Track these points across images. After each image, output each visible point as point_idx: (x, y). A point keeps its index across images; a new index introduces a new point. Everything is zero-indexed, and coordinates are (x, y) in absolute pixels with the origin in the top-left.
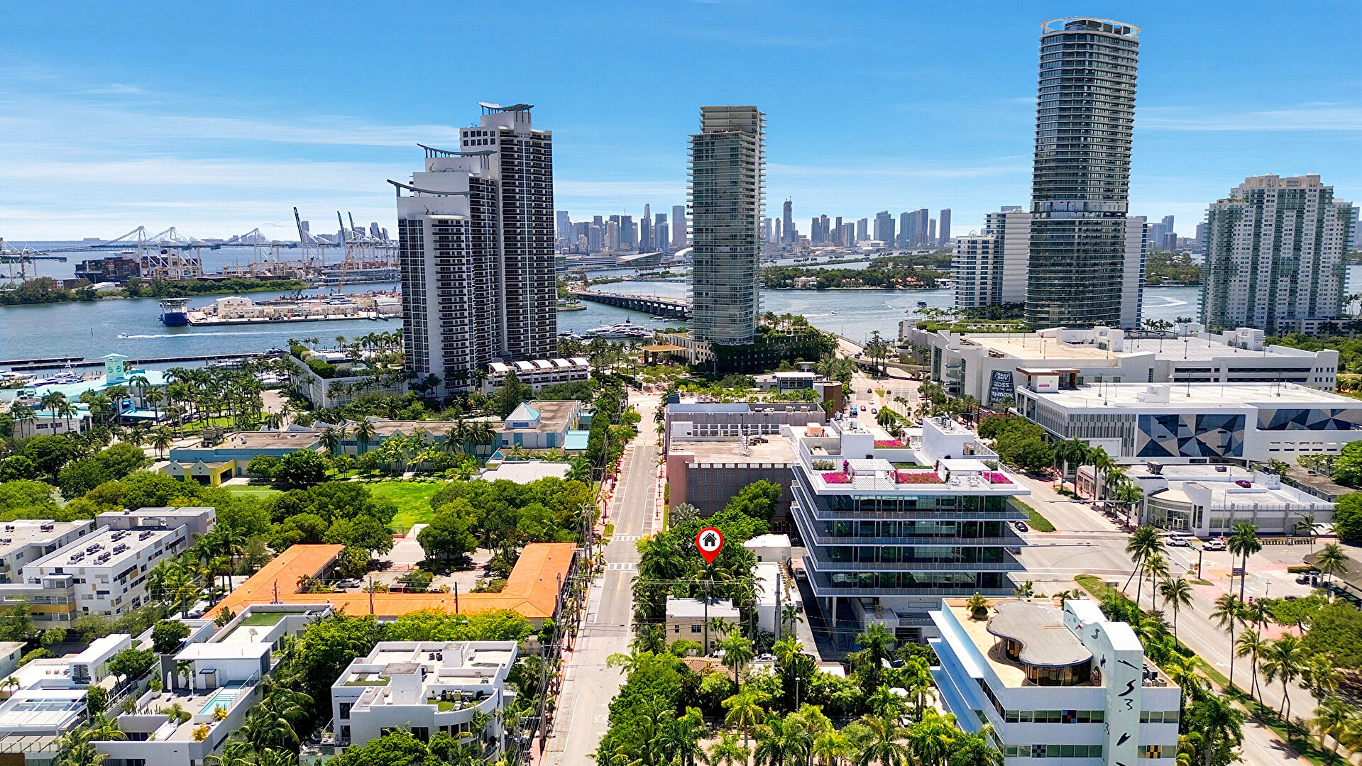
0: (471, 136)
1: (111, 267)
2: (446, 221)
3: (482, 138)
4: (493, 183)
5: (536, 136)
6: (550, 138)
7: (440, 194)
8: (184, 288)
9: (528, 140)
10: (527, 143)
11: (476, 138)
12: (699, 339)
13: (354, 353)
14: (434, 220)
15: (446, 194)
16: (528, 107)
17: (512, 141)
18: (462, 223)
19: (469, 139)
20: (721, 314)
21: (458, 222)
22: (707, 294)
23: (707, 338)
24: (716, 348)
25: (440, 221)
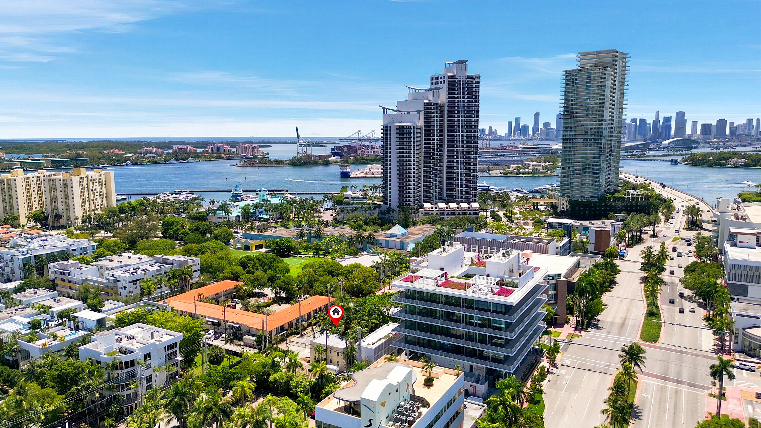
0: (436, 80)
1: (345, 149)
2: (403, 127)
3: (439, 80)
4: (442, 105)
5: (470, 77)
6: (479, 78)
7: (405, 112)
8: (367, 160)
9: (464, 80)
10: (464, 82)
11: (437, 81)
12: (563, 196)
13: (366, 194)
14: (397, 126)
15: (409, 112)
16: (466, 62)
17: (455, 81)
18: (412, 127)
19: (434, 81)
20: (577, 180)
21: (410, 127)
22: (569, 168)
23: (567, 196)
24: (570, 202)
25: (400, 126)
